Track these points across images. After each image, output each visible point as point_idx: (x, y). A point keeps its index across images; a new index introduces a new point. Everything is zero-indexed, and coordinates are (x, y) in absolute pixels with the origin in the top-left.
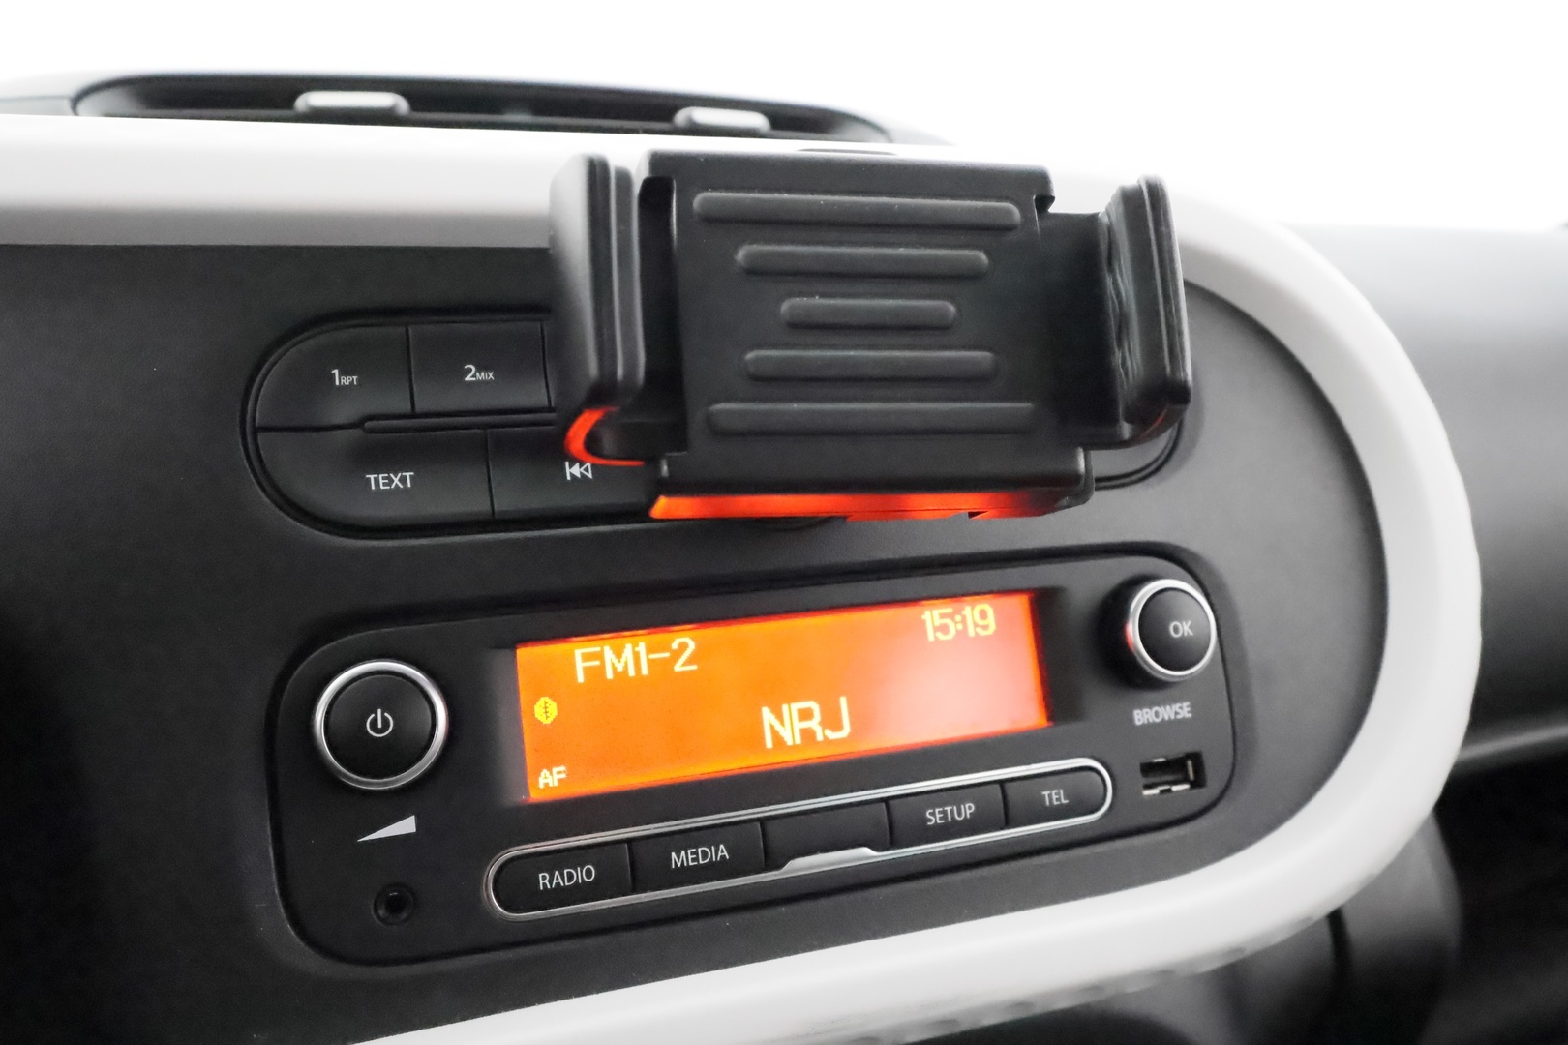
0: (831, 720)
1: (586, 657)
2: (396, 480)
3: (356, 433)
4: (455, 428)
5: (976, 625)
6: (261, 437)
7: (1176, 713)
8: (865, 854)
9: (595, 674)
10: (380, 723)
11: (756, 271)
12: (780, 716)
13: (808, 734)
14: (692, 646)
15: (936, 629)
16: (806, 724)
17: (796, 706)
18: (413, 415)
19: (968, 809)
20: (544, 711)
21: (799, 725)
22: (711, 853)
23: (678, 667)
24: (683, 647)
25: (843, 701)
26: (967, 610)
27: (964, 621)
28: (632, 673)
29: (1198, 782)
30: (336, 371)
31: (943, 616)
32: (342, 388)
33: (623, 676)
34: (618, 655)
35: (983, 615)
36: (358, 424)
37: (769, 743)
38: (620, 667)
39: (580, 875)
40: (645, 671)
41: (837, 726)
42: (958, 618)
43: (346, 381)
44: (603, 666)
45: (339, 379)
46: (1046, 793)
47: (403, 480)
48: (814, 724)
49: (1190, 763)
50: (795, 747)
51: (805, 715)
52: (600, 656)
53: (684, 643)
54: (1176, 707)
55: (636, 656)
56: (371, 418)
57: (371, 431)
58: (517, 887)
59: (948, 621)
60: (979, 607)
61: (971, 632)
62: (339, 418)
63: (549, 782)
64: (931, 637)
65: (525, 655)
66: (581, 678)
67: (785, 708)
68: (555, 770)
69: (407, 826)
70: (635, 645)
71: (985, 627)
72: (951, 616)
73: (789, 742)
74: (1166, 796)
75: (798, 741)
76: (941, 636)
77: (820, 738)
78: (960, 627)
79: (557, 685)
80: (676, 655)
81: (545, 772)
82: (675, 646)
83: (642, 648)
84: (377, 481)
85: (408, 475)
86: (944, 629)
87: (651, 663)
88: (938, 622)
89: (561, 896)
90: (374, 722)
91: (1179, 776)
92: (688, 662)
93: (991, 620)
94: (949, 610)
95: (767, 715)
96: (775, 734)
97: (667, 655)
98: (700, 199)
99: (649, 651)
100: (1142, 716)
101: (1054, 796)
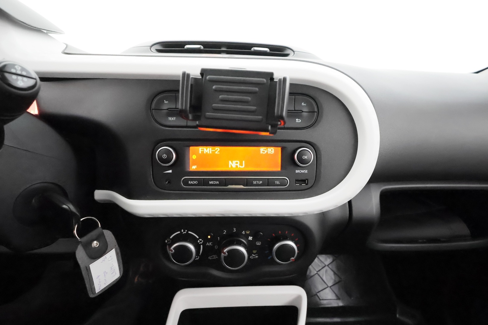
0: (241, 164)
1: (201, 149)
2: (173, 119)
3: (167, 110)
4: (176, 111)
5: (270, 152)
6: (153, 110)
7: (304, 172)
8: (242, 187)
9: (203, 152)
10: (165, 156)
11: (216, 90)
12: (232, 163)
13: (237, 166)
14: (219, 149)
15: (262, 152)
16: (237, 164)
17: (235, 161)
18: (176, 108)
19: (261, 182)
20: (194, 157)
21: (235, 165)
22: (216, 182)
23: (216, 153)
24: (217, 150)
25: (244, 162)
26: (269, 149)
27: (268, 151)
28: (208, 153)
29: (307, 184)
30: (165, 101)
31: (264, 149)
32: (166, 103)
33: (206, 153)
34: (207, 149)
35: (272, 150)
36: (168, 109)
37: (230, 167)
38: (207, 152)
39: (195, 182)
40: (211, 153)
41: (242, 165)
42: (267, 150)
43: (166, 102)
44: (204, 151)
45: (165, 102)
46: (276, 182)
47: (174, 119)
48: (238, 165)
49: (306, 181)
50: (234, 168)
51: (237, 163)
52: (203, 149)
53: (218, 149)
54: (305, 171)
55: (210, 150)
56: (169, 108)
57: (169, 111)
58: (186, 182)
59: (265, 150)
60: (271, 149)
61: (269, 153)
62: (165, 108)
63: (194, 168)
64: (261, 153)
65: (191, 148)
66: (200, 153)
67: (233, 161)
68: (195, 166)
69: (170, 171)
70: (210, 148)
71: (272, 152)
72: (266, 150)
73: (233, 167)
74: (301, 185)
75: (235, 167)
76: (263, 153)
77: (239, 167)
78: (267, 152)
79: (196, 153)
80: (216, 151)
81: (193, 166)
82: (216, 149)
83: (211, 149)
84: (170, 119)
85: (175, 118)
86: (264, 152)
87: (212, 152)
88: (263, 150)
89: (192, 185)
90: (164, 156)
91: (304, 183)
92: (218, 152)
93: (273, 151)
94: (265, 149)
95: (230, 162)
96: (231, 165)
97: (214, 151)
98: (208, 77)
99: (212, 149)
100: (297, 171)
101: (277, 182)
